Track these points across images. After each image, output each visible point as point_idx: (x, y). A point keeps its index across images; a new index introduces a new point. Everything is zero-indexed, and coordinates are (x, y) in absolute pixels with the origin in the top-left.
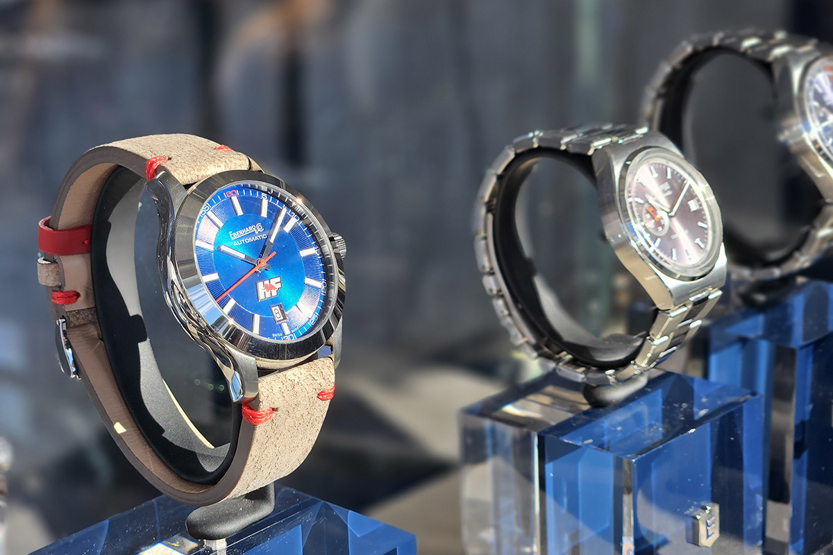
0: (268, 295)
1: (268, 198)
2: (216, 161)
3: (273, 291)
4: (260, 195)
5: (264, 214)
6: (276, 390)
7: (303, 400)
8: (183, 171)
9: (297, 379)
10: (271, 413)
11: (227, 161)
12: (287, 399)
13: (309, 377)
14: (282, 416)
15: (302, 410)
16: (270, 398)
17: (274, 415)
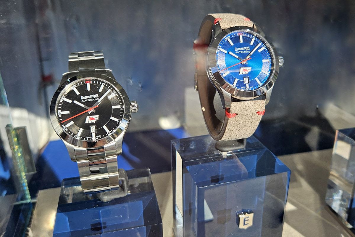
0: (244, 73)
1: (256, 39)
2: (240, 22)
3: (246, 72)
4: (252, 37)
5: (252, 44)
6: (238, 107)
7: (250, 113)
8: (225, 24)
9: (248, 105)
10: (235, 115)
11: (244, 23)
12: (242, 111)
13: (253, 105)
14: (240, 117)
15: (249, 116)
16: (235, 110)
17: (236, 116)
